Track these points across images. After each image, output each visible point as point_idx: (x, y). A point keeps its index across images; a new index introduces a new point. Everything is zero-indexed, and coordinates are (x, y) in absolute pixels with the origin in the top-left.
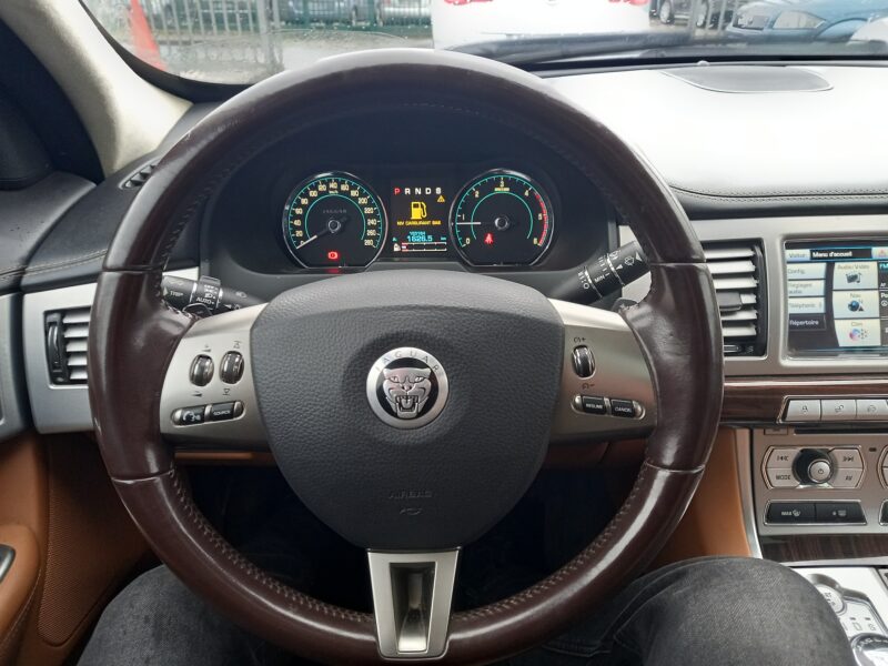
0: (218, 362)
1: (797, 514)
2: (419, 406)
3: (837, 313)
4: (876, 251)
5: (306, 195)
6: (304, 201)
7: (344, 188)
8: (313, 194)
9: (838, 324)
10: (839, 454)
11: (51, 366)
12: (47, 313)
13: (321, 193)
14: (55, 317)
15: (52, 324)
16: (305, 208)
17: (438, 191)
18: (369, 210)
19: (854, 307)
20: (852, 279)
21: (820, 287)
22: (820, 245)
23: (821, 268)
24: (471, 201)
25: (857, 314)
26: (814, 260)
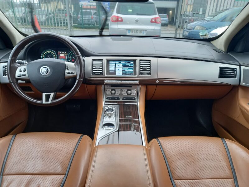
0: (23, 69)
1: (110, 98)
2: (46, 73)
3: (116, 70)
4: (122, 62)
5: (45, 53)
6: (44, 54)
7: (51, 52)
8: (46, 53)
9: (116, 72)
10: (116, 90)
11: (3, 73)
12: (3, 66)
13: (47, 53)
14: (4, 67)
15: (4, 68)
16: (44, 55)
17: (65, 53)
18: (54, 55)
19: (118, 70)
20: (118, 66)
21: (114, 67)
22: (114, 61)
24: (70, 54)
25: (119, 71)
26: (113, 63)
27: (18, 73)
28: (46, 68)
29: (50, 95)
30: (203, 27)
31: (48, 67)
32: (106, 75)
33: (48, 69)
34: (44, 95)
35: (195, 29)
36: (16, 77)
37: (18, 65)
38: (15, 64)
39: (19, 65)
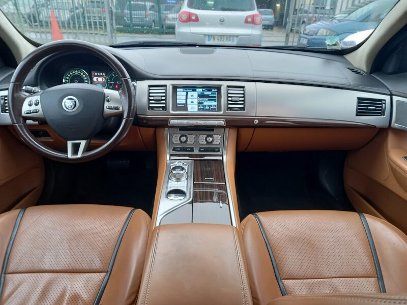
0: (34, 101)
1: (179, 149)
2: (72, 107)
3: (188, 103)
4: (197, 90)
5: (69, 74)
6: (69, 76)
7: (79, 72)
8: (71, 74)
9: (188, 106)
10: (188, 136)
11: (2, 109)
12: (2, 96)
13: (73, 74)
14: (3, 97)
15: (2, 99)
16: (69, 77)
17: (104, 74)
18: (85, 78)
19: (192, 102)
20: (192, 96)
21: (185, 97)
22: (185, 87)
23: (185, 93)
24: (112, 77)
25: (193, 104)
26: (183, 91)
27: (25, 108)
28: (73, 99)
29: (79, 144)
30: (331, 30)
31: (75, 98)
32: (172, 112)
33: (75, 102)
34: (70, 144)
35: (318, 34)
36: (23, 114)
37: (25, 95)
38: (20, 92)
39: (28, 94)
